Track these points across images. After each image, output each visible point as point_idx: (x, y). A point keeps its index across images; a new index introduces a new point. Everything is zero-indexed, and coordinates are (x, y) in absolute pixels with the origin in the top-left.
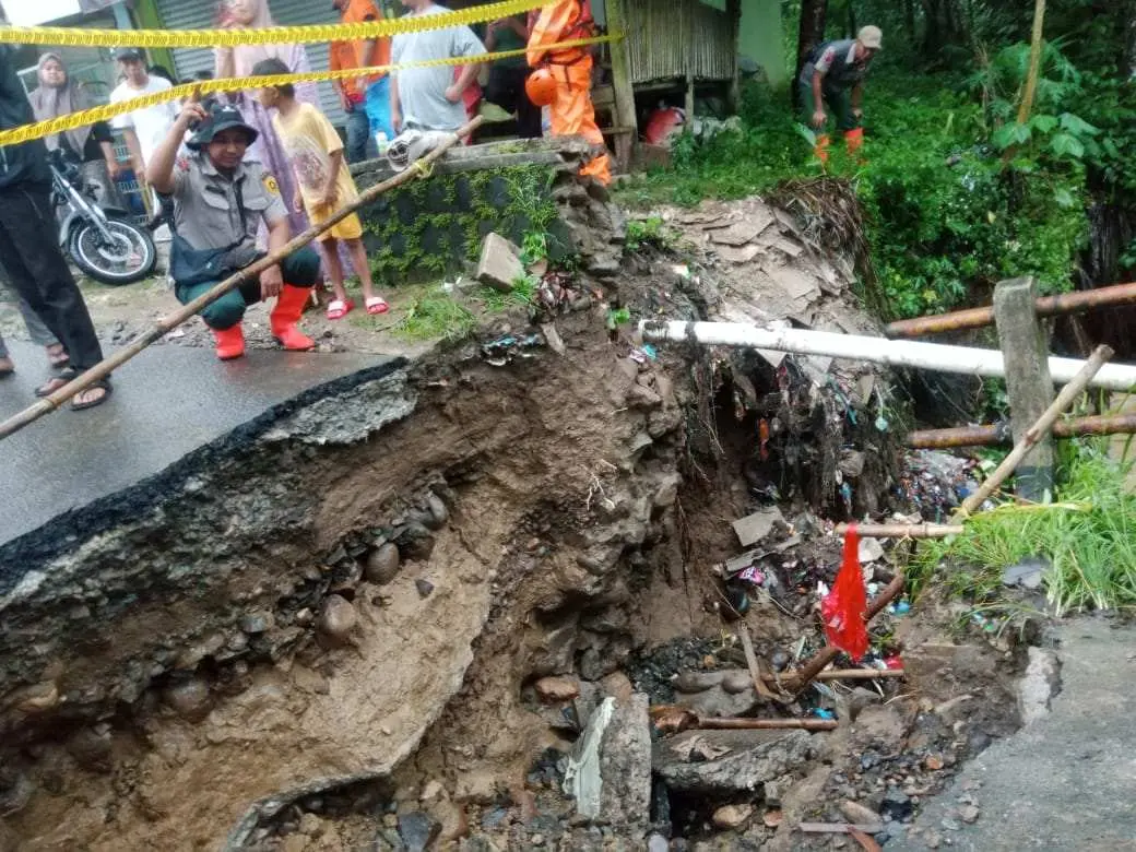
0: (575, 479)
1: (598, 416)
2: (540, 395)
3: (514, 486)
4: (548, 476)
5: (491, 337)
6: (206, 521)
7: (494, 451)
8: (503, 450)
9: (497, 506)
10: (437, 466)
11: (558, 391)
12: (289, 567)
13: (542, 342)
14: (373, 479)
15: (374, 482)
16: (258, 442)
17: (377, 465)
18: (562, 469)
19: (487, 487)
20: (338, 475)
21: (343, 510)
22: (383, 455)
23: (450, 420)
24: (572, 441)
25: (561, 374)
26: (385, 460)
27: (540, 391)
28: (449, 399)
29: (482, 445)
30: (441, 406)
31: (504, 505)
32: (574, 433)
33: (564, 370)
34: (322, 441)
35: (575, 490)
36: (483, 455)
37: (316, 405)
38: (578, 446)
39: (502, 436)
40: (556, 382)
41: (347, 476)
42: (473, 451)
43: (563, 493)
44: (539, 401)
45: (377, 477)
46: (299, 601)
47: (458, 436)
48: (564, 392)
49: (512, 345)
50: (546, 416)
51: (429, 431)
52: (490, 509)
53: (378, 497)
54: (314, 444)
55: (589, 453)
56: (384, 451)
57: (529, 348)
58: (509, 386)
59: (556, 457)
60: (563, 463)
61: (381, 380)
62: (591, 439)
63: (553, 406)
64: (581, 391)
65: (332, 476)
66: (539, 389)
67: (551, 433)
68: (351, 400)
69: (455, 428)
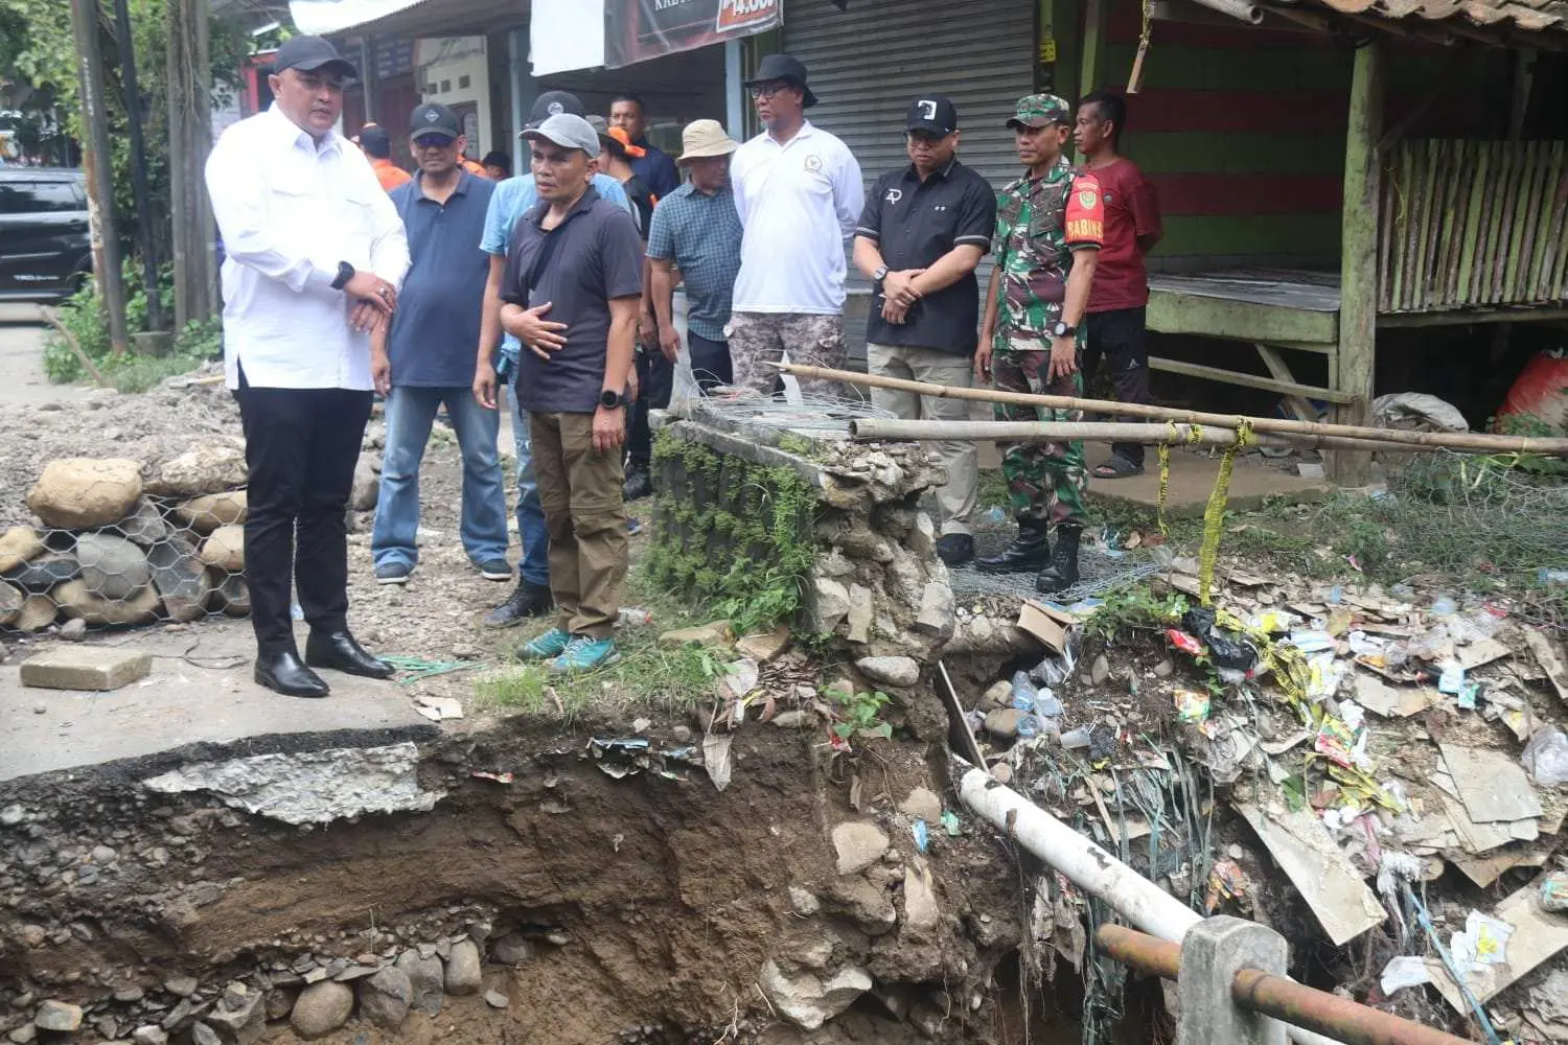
0: (710, 1000)
1: (767, 910)
2: (681, 844)
3: (625, 977)
4: (673, 980)
5: (612, 732)
6: (18, 865)
7: (597, 908)
8: (612, 911)
9: (591, 997)
10: (485, 899)
11: (717, 847)
12: (140, 962)
13: (698, 761)
14: (340, 885)
15: (342, 890)
16: (138, 786)
17: (353, 867)
18: (696, 976)
19: (579, 961)
20: (277, 862)
21: (263, 912)
22: (367, 856)
23: (519, 836)
24: (719, 938)
25: (727, 822)
26: (368, 863)
27: (683, 837)
28: (517, 805)
29: (572, 893)
30: (504, 814)
31: (607, 1000)
32: (723, 924)
33: (736, 815)
34: (254, 809)
35: (708, 1018)
36: (574, 906)
37: (256, 759)
38: (726, 949)
39: (610, 889)
40: (714, 830)
41: (297, 867)
42: (555, 898)
43: (692, 1017)
44: (680, 853)
45: (348, 883)
46: (145, 1011)
47: (530, 865)
48: (727, 852)
49: (641, 752)
50: (686, 881)
51: (474, 844)
52: (576, 997)
53: (337, 912)
54: (241, 812)
55: (740, 966)
56: (371, 850)
57: (673, 764)
58: (636, 814)
59: (694, 954)
60: (698, 966)
61: (370, 751)
62: (750, 944)
63: (704, 868)
64: (756, 860)
65: (269, 860)
66: (686, 834)
67: (691, 912)
68: (318, 767)
69: (525, 852)
